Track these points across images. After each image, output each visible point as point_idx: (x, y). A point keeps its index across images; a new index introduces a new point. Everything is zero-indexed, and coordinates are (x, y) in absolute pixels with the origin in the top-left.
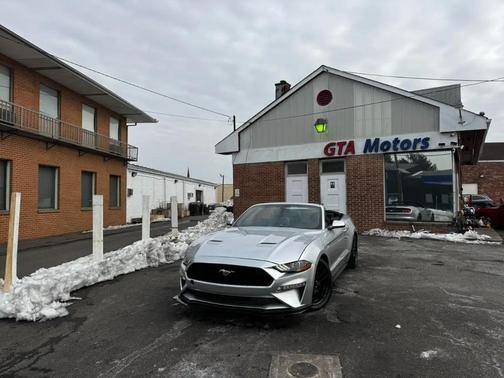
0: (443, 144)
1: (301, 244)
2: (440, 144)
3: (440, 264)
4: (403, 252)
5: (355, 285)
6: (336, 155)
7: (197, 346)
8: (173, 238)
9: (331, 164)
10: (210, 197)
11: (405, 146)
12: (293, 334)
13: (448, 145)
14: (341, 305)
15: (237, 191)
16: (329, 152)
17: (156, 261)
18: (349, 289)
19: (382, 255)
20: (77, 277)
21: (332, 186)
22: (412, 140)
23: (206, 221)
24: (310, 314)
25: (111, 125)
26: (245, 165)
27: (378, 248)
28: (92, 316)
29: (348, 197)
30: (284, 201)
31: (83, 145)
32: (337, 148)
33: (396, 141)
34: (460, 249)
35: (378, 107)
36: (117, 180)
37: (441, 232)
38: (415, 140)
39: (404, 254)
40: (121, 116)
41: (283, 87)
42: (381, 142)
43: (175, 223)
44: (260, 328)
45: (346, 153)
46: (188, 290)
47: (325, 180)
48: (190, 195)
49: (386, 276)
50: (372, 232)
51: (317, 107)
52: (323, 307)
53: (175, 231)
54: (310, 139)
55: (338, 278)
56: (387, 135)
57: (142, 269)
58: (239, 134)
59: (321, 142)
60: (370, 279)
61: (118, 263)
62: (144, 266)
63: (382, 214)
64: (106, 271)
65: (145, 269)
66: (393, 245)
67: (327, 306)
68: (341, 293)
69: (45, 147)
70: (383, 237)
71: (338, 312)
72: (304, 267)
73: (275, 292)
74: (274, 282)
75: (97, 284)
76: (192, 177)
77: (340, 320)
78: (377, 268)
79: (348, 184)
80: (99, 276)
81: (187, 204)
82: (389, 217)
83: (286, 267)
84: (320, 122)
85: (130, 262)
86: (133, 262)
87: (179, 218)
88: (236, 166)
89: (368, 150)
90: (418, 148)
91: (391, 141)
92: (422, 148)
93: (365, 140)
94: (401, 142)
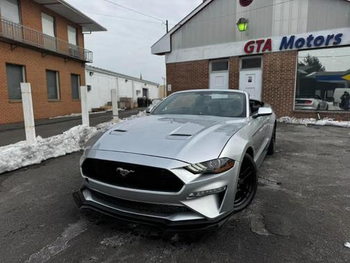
1: (223, 134)
4: (314, 137)
5: (276, 175)
9: (250, 61)
10: (154, 93)
11: (318, 42)
14: (266, 204)
15: (170, 86)
16: (249, 49)
18: (270, 181)
21: (250, 81)
25: (69, 32)
26: (176, 63)
27: (289, 133)
29: (263, 90)
31: (45, 48)
32: (256, 46)
33: (310, 38)
36: (77, 79)
37: (344, 120)
38: (329, 36)
39: (315, 140)
40: (77, 24)
42: (296, 40)
43: (116, 112)
47: (244, 75)
48: (138, 92)
50: (281, 120)
51: (240, 8)
52: (246, 207)
53: (116, 118)
54: (233, 38)
56: (301, 33)
57: (74, 152)
58: (171, 35)
59: (242, 40)
60: (290, 166)
61: (45, 147)
62: (76, 150)
63: (292, 105)
64: (32, 156)
65: (78, 152)
66: (302, 132)
67: (251, 206)
68: (263, 185)
69: (10, 48)
70: (292, 124)
71: (264, 216)
72: (225, 165)
73: (185, 199)
74: (184, 187)
75: (23, 167)
76: (143, 79)
77: (269, 231)
78: (294, 154)
79: (264, 79)
80: (23, 160)
81: (135, 98)
82: (297, 107)
83: (203, 167)
84: (241, 21)
85: (60, 146)
86: (63, 146)
87: (129, 109)
88: (168, 65)
89: (283, 48)
90: (331, 44)
91: (305, 38)
92: (334, 43)
93: (282, 38)
94: (314, 38)
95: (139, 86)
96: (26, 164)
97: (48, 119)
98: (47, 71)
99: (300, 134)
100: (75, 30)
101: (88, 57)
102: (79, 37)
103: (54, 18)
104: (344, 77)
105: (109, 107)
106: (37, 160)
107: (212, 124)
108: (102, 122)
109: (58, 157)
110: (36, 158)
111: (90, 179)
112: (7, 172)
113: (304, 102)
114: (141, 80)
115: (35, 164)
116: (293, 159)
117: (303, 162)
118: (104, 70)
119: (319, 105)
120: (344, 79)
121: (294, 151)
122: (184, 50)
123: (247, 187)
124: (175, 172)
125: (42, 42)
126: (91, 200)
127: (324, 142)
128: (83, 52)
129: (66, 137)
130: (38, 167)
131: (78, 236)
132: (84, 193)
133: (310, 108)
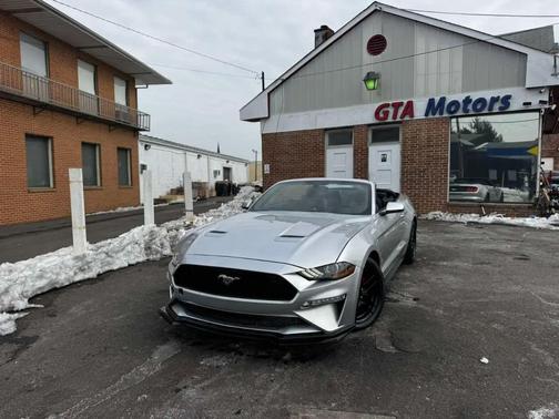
0: (530, 103)
1: (342, 235)
2: (524, 104)
3: (525, 258)
4: (472, 240)
5: (414, 289)
6: (390, 119)
7: (178, 390)
8: (188, 223)
9: (383, 131)
10: (240, 175)
11: (479, 107)
12: (326, 372)
13: (535, 103)
14: (396, 321)
15: (267, 167)
16: (381, 115)
17: (157, 252)
18: (405, 296)
19: (446, 245)
20: (41, 277)
21: (384, 160)
22: (488, 98)
23: (230, 203)
24: (353, 336)
25: (116, 86)
26: (276, 134)
27: (439, 235)
28: (47, 334)
29: (403, 173)
30: (323, 176)
31: (82, 111)
32: (391, 110)
33: (467, 100)
34: (544, 237)
35: (446, 54)
36: (126, 154)
37: (518, 216)
38: (492, 98)
39: (474, 245)
40: (128, 75)
41: (324, 33)
42: (447, 102)
43: (189, 206)
44: (277, 359)
45: (403, 116)
46: (176, 302)
47: (375, 151)
48: (216, 173)
49: (456, 275)
50: (430, 216)
51: (367, 58)
52: (371, 324)
53: (189, 215)
54: (359, 100)
55: (392, 279)
56: (455, 92)
57: (138, 263)
58: (269, 94)
59: (371, 102)
60: (433, 279)
61: (103, 256)
62: (141, 260)
63: (445, 194)
64: (86, 267)
65: (143, 262)
66: (458, 232)
67: (377, 323)
68: (396, 301)
69: (33, 112)
70: (445, 222)
71: (393, 334)
72: (344, 271)
73: (299, 309)
74: (298, 295)
76: (221, 152)
77: (396, 348)
78: (441, 263)
79: (403, 156)
80: (76, 274)
81: (212, 183)
82: (453, 197)
83: (319, 272)
84: (370, 77)
85: (121, 254)
86: (125, 255)
87: (203, 199)
88: (265, 137)
89: (430, 114)
90: (496, 109)
91: (461, 101)
92: (500, 108)
93: (427, 100)
94: (473, 101)
95: (218, 165)
96: (78, 278)
98: (83, 144)
99: (456, 236)
101: (142, 123)
102: (131, 93)
103: (96, 67)
104: (529, 151)
105: (173, 196)
106: (92, 274)
107: (330, 223)
108: (168, 221)
109: (118, 270)
110: (91, 270)
111: (184, 289)
112: (55, 289)
113: (465, 189)
114: (218, 154)
115: (89, 279)
116: (439, 270)
117: (451, 273)
119: (488, 194)
120: (530, 154)
122: (288, 115)
124: (287, 278)
126: (185, 315)
127: (485, 246)
128: (136, 115)
129: (125, 242)
130: (94, 283)
133: (474, 198)
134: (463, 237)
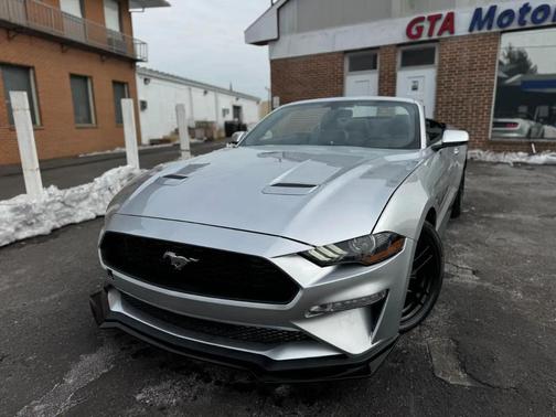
4: (527, 185)
5: (469, 255)
6: (424, 37)
9: (415, 53)
10: (251, 115)
11: (540, 16)
15: (277, 100)
16: (414, 32)
18: (460, 269)
21: (415, 88)
22: (553, 6)
25: (106, 9)
26: (286, 60)
27: (484, 178)
29: (438, 104)
31: (67, 36)
32: (426, 25)
33: (526, 8)
36: (123, 88)
39: (532, 191)
42: (498, 12)
43: (184, 144)
45: (440, 33)
47: (405, 77)
48: (225, 112)
53: (186, 155)
54: (386, 13)
58: (278, 10)
59: (401, 16)
60: (492, 239)
61: (58, 206)
63: (487, 130)
64: (34, 221)
66: (506, 175)
69: (6, 35)
70: (485, 162)
71: (457, 343)
73: (303, 319)
74: (300, 294)
75: (18, 241)
77: (471, 376)
78: (496, 216)
79: (439, 84)
80: (17, 229)
81: (221, 122)
82: (496, 134)
83: (339, 251)
85: (84, 203)
86: (90, 204)
87: (210, 140)
88: (273, 63)
89: (476, 27)
91: (516, 10)
93: (473, 10)
94: (533, 9)
95: (227, 102)
96: (25, 233)
97: (76, 157)
98: (72, 76)
99: (505, 179)
100: (116, 6)
101: (139, 52)
102: (125, 18)
105: (175, 137)
106: (44, 229)
109: (80, 223)
110: (42, 225)
111: (114, 272)
113: (505, 124)
114: (230, 92)
116: (496, 226)
117: (515, 230)
118: (167, 75)
119: (530, 131)
121: (498, 210)
122: (301, 35)
123: (423, 285)
124: (280, 263)
125: (60, 26)
126: (121, 310)
129: (96, 187)
130: (45, 241)
131: (96, 381)
132: (109, 295)
133: (515, 135)
134: (513, 181)
